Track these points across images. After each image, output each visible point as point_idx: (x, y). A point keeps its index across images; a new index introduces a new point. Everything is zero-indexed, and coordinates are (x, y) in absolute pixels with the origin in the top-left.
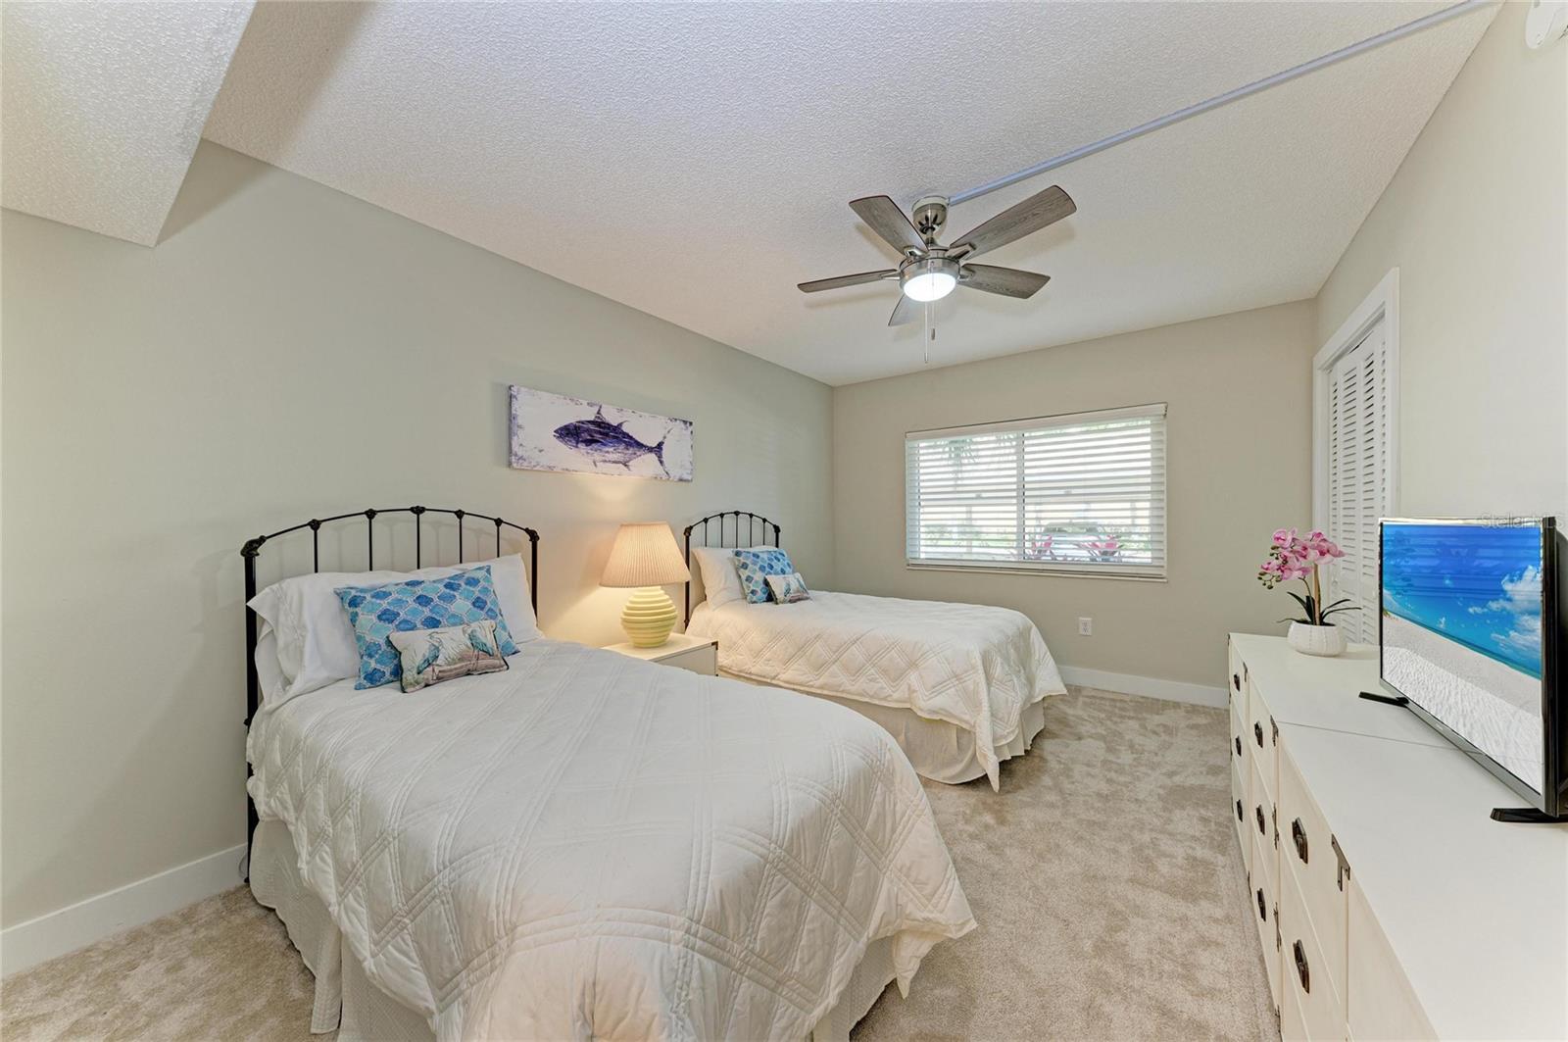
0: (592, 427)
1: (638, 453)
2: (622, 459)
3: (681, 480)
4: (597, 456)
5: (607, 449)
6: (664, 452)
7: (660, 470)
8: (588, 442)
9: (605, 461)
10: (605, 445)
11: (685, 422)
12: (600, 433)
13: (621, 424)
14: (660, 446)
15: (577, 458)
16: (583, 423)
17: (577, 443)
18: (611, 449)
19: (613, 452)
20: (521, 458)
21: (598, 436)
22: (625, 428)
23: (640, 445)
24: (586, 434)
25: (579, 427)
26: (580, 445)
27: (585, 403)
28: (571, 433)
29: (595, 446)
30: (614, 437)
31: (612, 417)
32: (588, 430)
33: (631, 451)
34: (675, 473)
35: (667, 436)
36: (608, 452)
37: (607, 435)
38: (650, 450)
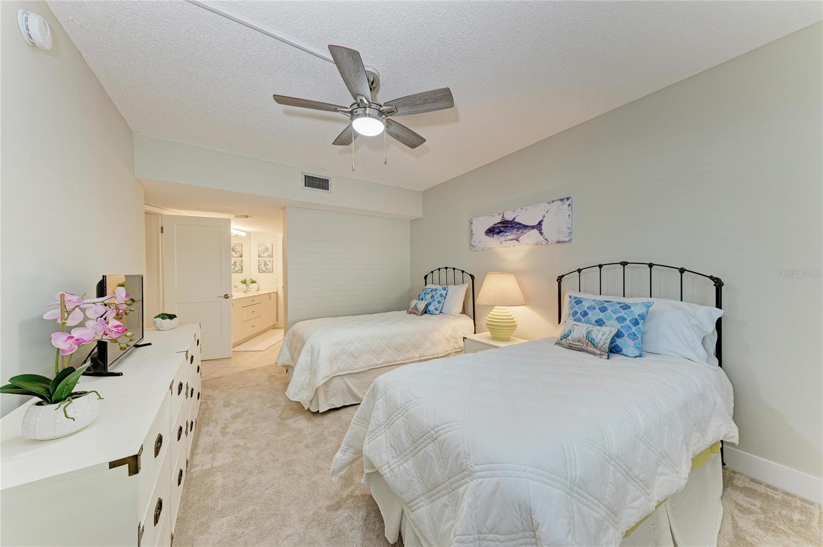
0: (499, 225)
1: (525, 232)
2: (515, 238)
3: (558, 242)
4: (502, 239)
5: (507, 234)
6: (543, 227)
7: (540, 238)
8: (498, 233)
9: (506, 240)
10: (506, 232)
11: (562, 200)
12: (504, 227)
13: (514, 218)
14: (540, 223)
15: (494, 242)
16: (495, 224)
17: (493, 235)
18: (509, 234)
19: (510, 235)
20: (474, 246)
21: (502, 229)
22: (516, 220)
23: (526, 227)
24: (497, 229)
25: (494, 227)
26: (495, 236)
27: (496, 215)
28: (491, 231)
29: (501, 234)
30: (511, 227)
31: (509, 217)
32: (498, 227)
33: (520, 231)
34: (553, 238)
35: (547, 215)
36: (507, 235)
37: (507, 227)
38: (533, 227)
